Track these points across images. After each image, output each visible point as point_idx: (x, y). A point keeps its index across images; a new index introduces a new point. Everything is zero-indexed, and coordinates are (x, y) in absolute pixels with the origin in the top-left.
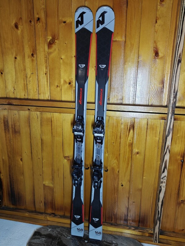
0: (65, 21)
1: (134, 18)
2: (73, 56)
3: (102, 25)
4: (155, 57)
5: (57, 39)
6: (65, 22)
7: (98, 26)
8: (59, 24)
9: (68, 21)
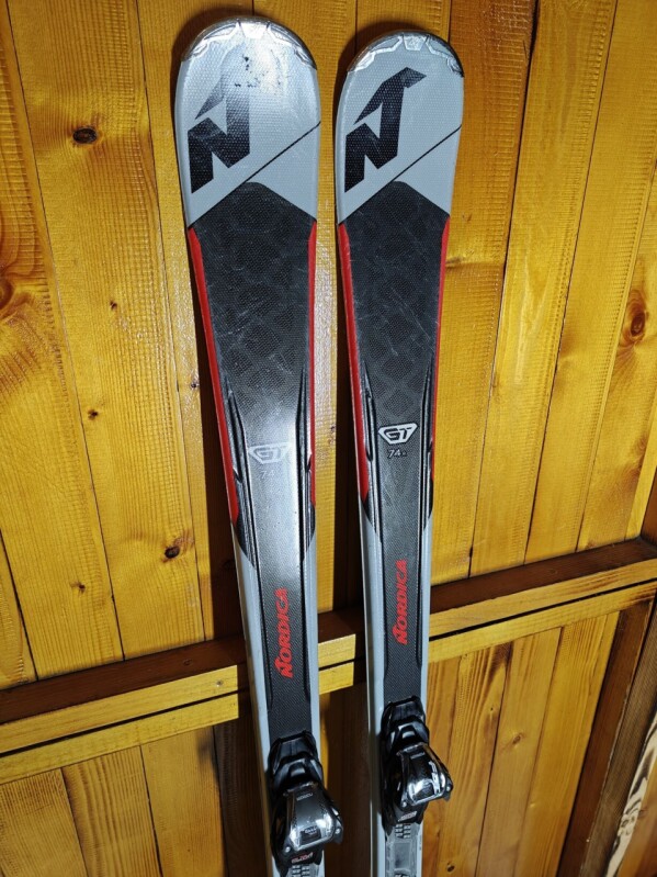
0: (86, 119)
1: (564, 119)
2: (185, 381)
3: (378, 164)
4: (631, 337)
5: (28, 277)
6: (84, 135)
7: (354, 176)
8: (28, 151)
9: (114, 128)
